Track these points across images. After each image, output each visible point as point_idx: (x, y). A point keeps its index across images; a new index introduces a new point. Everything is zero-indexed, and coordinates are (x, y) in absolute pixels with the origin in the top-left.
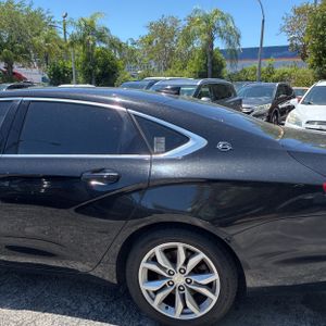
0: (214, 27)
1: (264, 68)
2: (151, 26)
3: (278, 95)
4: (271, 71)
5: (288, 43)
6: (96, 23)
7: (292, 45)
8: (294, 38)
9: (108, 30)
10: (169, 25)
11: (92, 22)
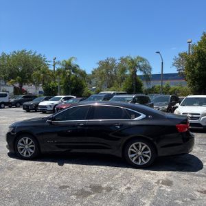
0: (136, 65)
1: (164, 86)
2: (100, 63)
3: (171, 101)
4: (168, 88)
5: (178, 72)
6: (72, 62)
7: (179, 73)
8: (180, 70)
9: (78, 66)
10: (110, 62)
11: (70, 62)
